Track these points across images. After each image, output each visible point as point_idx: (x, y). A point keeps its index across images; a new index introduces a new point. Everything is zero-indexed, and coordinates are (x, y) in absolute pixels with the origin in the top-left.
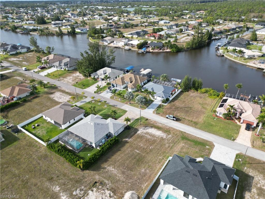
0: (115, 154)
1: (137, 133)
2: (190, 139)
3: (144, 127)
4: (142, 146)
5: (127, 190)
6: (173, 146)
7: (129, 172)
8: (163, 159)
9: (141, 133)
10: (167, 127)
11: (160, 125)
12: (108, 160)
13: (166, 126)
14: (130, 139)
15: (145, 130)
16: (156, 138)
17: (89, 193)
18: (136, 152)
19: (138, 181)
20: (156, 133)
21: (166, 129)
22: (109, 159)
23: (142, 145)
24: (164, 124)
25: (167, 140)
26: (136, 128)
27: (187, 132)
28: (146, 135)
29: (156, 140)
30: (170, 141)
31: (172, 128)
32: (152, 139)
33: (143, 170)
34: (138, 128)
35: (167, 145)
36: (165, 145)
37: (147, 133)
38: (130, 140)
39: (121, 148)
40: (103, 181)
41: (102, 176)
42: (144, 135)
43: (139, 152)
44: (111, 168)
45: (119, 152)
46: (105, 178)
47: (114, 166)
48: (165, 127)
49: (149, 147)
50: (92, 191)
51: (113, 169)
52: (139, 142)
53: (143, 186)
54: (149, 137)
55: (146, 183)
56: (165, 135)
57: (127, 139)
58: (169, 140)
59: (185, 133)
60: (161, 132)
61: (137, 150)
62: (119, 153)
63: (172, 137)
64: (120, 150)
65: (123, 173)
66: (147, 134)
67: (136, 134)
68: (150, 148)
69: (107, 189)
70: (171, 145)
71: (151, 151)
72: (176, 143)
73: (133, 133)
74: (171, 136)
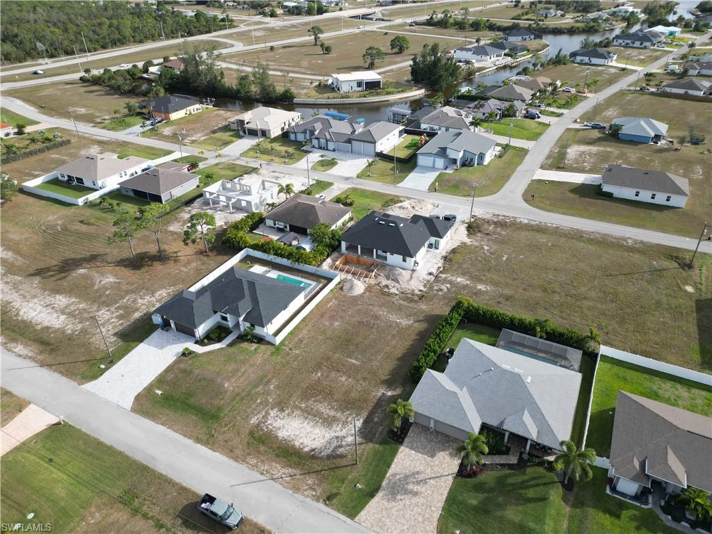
0: (408, 349)
1: (361, 421)
2: (194, 417)
3: (341, 450)
4: (342, 377)
5: (362, 296)
6: (256, 386)
7: (365, 320)
8: (290, 349)
9: (350, 419)
10: (254, 461)
11: (279, 470)
12: (417, 334)
13: (255, 466)
14: (380, 394)
15: (337, 437)
16: (300, 408)
17: (425, 288)
18: (356, 359)
19: (344, 308)
20: (301, 426)
21: (262, 448)
22: (417, 337)
23: (344, 379)
24: (263, 478)
25: (267, 405)
26: (371, 441)
27: (189, 442)
28: (332, 413)
29: (302, 400)
30: (259, 401)
31: (236, 459)
32: (315, 401)
33: (336, 324)
34: (363, 447)
35: (272, 387)
36: (277, 387)
37: (328, 422)
38: (378, 391)
39: (398, 364)
40: (408, 303)
41: (416, 308)
42: (339, 415)
43: (349, 360)
44: (404, 322)
45: (400, 356)
46: (409, 307)
47: (399, 327)
48: (262, 461)
49: (322, 375)
50: (420, 291)
51: (398, 321)
52: (353, 386)
53: (336, 302)
54: (324, 409)
55: (330, 306)
56: (269, 422)
57: (389, 393)
58: (261, 403)
59: (200, 436)
60: (282, 434)
61: (354, 364)
62: (399, 352)
63: (248, 416)
64: (398, 359)
65: (376, 317)
66: (329, 416)
67: (365, 414)
68: (319, 374)
69: (396, 295)
70: (261, 387)
71: (319, 366)
72: (244, 394)
73: (376, 420)
74: (252, 422)
